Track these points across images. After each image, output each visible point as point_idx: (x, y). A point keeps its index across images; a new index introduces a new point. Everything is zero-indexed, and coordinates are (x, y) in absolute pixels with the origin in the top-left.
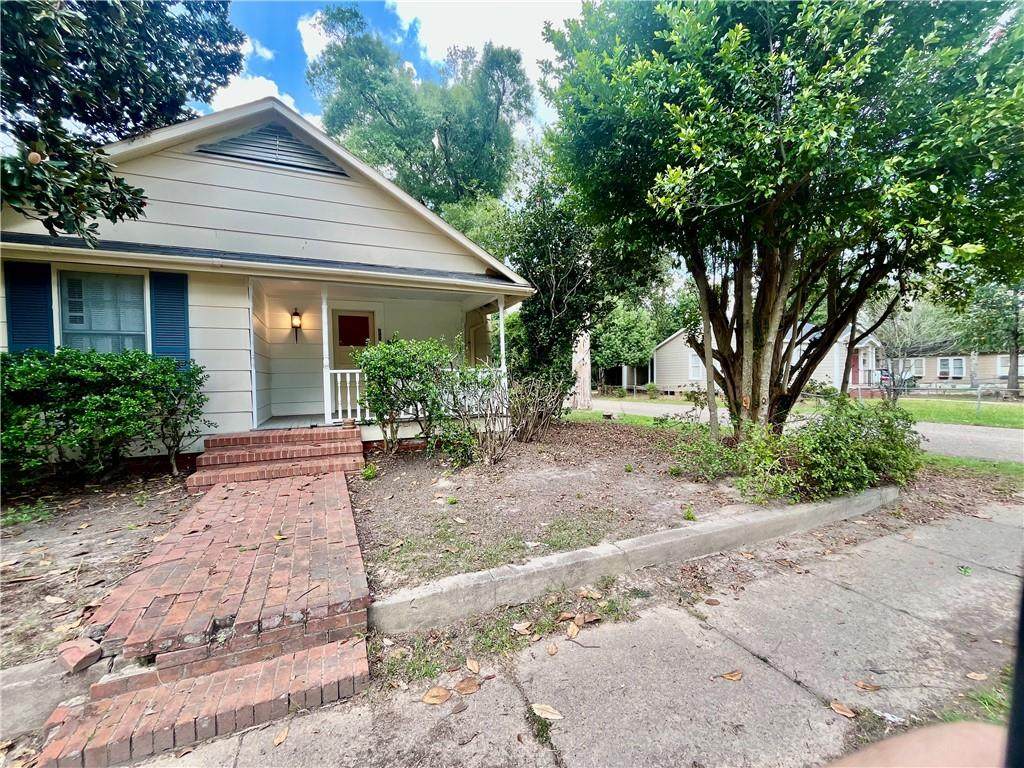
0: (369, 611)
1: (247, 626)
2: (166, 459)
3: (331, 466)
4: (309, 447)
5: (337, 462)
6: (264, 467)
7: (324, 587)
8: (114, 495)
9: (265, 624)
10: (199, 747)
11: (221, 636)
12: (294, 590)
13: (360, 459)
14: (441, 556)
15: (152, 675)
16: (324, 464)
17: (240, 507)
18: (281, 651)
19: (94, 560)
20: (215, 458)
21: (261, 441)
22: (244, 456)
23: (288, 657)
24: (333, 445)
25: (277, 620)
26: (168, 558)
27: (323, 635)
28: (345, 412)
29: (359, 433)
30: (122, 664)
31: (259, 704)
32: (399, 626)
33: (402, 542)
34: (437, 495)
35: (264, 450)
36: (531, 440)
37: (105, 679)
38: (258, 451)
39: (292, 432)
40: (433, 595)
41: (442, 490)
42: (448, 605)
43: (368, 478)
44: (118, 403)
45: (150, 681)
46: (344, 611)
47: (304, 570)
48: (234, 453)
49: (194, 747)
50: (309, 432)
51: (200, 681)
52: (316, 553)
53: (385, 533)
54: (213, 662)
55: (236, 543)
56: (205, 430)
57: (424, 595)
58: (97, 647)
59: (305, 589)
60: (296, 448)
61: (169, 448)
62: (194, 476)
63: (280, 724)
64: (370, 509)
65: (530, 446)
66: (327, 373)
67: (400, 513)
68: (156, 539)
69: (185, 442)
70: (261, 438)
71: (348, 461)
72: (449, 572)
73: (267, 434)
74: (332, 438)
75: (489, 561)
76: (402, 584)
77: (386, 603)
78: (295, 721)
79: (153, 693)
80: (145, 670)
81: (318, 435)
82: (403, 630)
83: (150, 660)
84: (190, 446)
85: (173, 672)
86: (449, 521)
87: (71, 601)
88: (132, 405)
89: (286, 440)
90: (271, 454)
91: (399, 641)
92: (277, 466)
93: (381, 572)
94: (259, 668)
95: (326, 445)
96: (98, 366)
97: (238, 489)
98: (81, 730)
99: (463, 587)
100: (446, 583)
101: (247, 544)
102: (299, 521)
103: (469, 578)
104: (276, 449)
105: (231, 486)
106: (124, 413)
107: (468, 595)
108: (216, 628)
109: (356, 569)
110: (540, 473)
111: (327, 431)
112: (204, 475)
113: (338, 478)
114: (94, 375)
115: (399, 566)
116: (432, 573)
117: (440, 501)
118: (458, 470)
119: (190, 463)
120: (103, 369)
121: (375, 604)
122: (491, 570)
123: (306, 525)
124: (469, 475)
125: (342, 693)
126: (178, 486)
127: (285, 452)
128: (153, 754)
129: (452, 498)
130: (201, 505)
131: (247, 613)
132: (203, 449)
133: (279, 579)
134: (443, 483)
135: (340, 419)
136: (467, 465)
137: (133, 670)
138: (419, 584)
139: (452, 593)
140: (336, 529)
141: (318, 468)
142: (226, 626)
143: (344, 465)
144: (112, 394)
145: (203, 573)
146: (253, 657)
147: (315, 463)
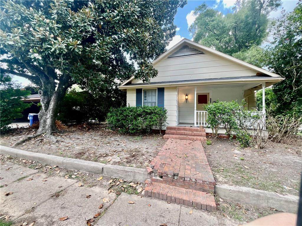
0: (215, 187)
1: (181, 178)
2: (159, 130)
3: (197, 139)
4: (190, 132)
5: (199, 138)
6: (179, 136)
7: (200, 175)
8: (150, 137)
9: (186, 179)
10: (172, 203)
11: (176, 178)
12: (192, 172)
13: (205, 138)
14: (240, 178)
15: (161, 180)
16: (195, 138)
17: (175, 145)
18: (189, 188)
19: (149, 150)
20: (169, 132)
21: (179, 129)
22: (175, 132)
23: (191, 190)
24: (197, 133)
25: (189, 179)
26: (162, 154)
27: (201, 188)
28: (200, 123)
29: (205, 130)
30: (156, 176)
31: (185, 200)
32: (225, 196)
33: (223, 168)
34: (235, 155)
35: (179, 132)
36: (280, 142)
37: (154, 178)
38: (178, 131)
39: (186, 127)
40: (238, 191)
41: (236, 154)
42: (245, 197)
43: (208, 144)
44: (152, 117)
45: (161, 182)
46: (207, 184)
47: (194, 167)
48: (173, 131)
49: (171, 203)
50: (190, 128)
51: (171, 187)
52: (196, 163)
53: (217, 163)
54: (173, 183)
55: (176, 155)
56: (167, 125)
57: (235, 190)
58: (152, 170)
59: (195, 173)
60: (187, 132)
61: (160, 128)
62: (165, 135)
63: (190, 208)
64: (210, 154)
65: (279, 144)
66: (195, 111)
67: (221, 159)
68: (159, 149)
69: (163, 127)
70: (179, 128)
71: (202, 138)
72: (244, 185)
73: (180, 127)
74: (197, 130)
75: (264, 187)
76: (226, 183)
77: (220, 187)
78: (194, 210)
79: (163, 185)
80: (160, 179)
81: (193, 129)
82: (226, 198)
83: (161, 177)
84: (164, 128)
85: (166, 182)
86: (241, 166)
87: (146, 158)
88: (155, 118)
89: (185, 129)
90: (181, 133)
91: (225, 201)
92: (183, 136)
93: (218, 176)
94: (184, 190)
95: (195, 132)
96: (150, 109)
97: (174, 141)
98: (150, 187)
99: (252, 193)
100: (244, 189)
101: (178, 156)
102: (190, 152)
103: (254, 191)
104: (182, 132)
105: (172, 139)
106: (154, 120)
107: (254, 197)
108: (174, 175)
109: (209, 172)
110: (287, 157)
111: (195, 128)
112: (167, 136)
113: (199, 143)
114: (149, 111)
115: (224, 176)
116: (237, 183)
117: (236, 158)
118: (243, 148)
119: (164, 132)
120: (150, 110)
121: (216, 186)
122: (265, 191)
123: (192, 155)
124: (248, 151)
125: (207, 209)
126: (161, 137)
127: (184, 133)
128: (163, 199)
129: (242, 158)
130: (167, 143)
131: (181, 174)
132: (166, 129)
133: (187, 168)
134: (236, 151)
135: (199, 125)
136: (247, 147)
137: (158, 178)
138: (232, 185)
139: (246, 193)
140: (201, 158)
141: (193, 139)
142: (176, 176)
143: (201, 139)
144: (152, 115)
145: (170, 160)
146: (182, 186)
147: (192, 137)
